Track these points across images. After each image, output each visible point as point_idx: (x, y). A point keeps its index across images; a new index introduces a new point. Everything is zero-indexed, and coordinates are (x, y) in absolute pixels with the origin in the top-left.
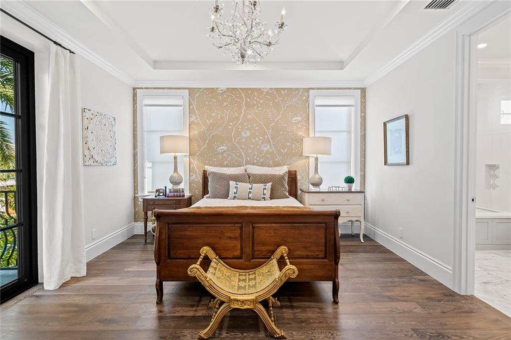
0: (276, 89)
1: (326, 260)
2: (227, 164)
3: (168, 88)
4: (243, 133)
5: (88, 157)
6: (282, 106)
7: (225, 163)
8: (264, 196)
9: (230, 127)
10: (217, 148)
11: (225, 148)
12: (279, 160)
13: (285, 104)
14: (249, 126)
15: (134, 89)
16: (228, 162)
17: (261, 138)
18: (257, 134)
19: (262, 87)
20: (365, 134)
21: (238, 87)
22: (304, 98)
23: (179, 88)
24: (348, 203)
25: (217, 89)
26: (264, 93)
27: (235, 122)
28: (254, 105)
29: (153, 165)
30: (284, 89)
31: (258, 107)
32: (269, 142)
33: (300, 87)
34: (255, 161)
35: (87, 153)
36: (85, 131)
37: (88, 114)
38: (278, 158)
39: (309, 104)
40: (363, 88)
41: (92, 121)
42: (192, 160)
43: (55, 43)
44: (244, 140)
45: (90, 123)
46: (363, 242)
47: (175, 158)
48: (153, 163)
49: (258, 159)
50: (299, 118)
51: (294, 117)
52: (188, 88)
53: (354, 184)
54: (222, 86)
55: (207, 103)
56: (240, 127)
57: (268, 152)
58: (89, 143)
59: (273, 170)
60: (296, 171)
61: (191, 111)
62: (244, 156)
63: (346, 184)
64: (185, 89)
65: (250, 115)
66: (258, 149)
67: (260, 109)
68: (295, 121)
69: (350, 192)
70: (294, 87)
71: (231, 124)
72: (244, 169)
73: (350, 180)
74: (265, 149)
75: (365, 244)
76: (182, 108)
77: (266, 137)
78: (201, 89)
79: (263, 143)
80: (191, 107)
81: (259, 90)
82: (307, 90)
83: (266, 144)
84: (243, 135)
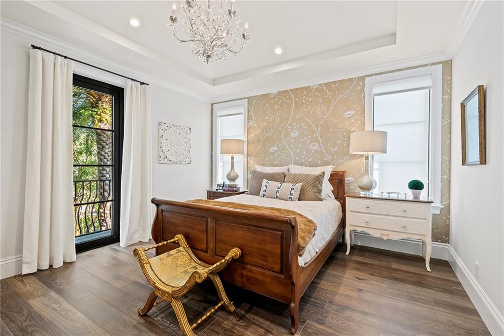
0: (326, 84)
1: (282, 276)
2: (278, 164)
3: (234, 100)
4: (292, 133)
5: (163, 157)
6: (332, 101)
7: (276, 163)
8: (291, 196)
9: (280, 129)
10: (269, 149)
11: (275, 148)
12: (328, 160)
13: (335, 99)
14: (298, 126)
15: (212, 105)
16: (278, 162)
17: (310, 137)
18: (306, 133)
19: (310, 84)
20: (450, 123)
21: (288, 89)
22: (359, 88)
23: (241, 99)
24: (405, 214)
25: (270, 94)
26: (313, 90)
27: (284, 123)
28: (303, 104)
29: (223, 165)
30: (335, 83)
31: (307, 105)
32: (317, 141)
33: (354, 77)
34: (303, 161)
35: (161, 154)
36: (160, 139)
37: (163, 127)
38: (327, 158)
39: (364, 94)
40: (447, 61)
41: (167, 131)
42: (249, 160)
43: (132, 79)
44: (293, 140)
45: (165, 133)
46: (429, 270)
47: (233, 158)
48: (223, 162)
49: (307, 159)
50: (352, 112)
51: (347, 112)
52: (248, 98)
53: (423, 190)
54: (274, 90)
55: (261, 108)
56: (289, 127)
57: (316, 151)
58: (163, 148)
59: (312, 170)
60: (344, 172)
61: (249, 117)
62: (293, 156)
63: (410, 190)
64: (245, 98)
65: (299, 114)
66: (306, 148)
67: (308, 107)
68: (347, 116)
69: (416, 201)
70: (346, 79)
71: (281, 125)
72: (287, 168)
73: (416, 185)
74: (314, 148)
75: (434, 274)
76: (243, 115)
77: (315, 135)
78: (257, 96)
79: (311, 142)
80: (249, 114)
81: (308, 89)
82: (363, 79)
83: (314, 143)
84: (292, 135)
